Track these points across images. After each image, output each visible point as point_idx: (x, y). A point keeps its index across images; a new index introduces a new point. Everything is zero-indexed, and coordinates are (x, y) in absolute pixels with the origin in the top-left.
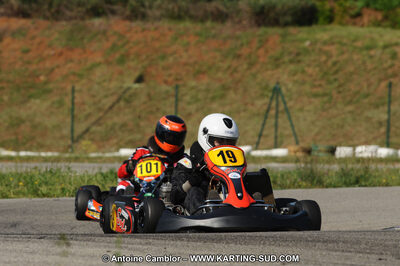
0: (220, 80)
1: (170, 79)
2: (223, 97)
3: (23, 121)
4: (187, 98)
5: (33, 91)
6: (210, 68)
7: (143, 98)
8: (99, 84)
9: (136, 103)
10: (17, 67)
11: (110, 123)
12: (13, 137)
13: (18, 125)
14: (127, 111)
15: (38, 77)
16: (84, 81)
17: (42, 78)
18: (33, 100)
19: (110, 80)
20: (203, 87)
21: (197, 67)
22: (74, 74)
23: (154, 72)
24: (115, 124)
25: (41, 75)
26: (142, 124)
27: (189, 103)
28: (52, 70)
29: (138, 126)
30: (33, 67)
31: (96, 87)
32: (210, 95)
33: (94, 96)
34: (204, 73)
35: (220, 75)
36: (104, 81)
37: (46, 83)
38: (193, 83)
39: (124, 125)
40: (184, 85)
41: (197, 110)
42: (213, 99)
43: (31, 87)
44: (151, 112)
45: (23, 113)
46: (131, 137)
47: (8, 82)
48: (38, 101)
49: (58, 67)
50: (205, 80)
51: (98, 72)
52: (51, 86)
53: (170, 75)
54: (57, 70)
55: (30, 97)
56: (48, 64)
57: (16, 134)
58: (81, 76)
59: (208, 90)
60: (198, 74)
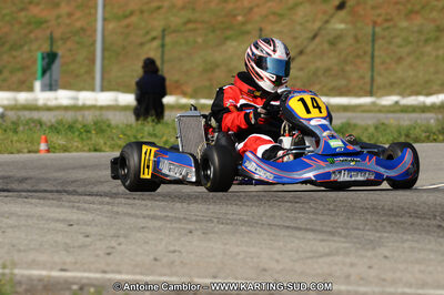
0: (434, 20)
1: (379, 20)
2: (437, 39)
3: (217, 66)
4: (398, 41)
5: (229, 33)
6: (423, 7)
7: (350, 40)
8: (301, 24)
9: (341, 45)
10: (213, 5)
11: (312, 67)
12: (207, 84)
13: (212, 70)
14: (332, 54)
15: (235, 16)
16: (284, 22)
17: (240, 18)
18: (229, 43)
19: (314, 21)
20: (415, 29)
21: (409, 7)
22: (274, 14)
23: (362, 12)
24: (317, 69)
25: (239, 15)
26: (348, 68)
27: (400, 46)
28: (251, 9)
29: (343, 70)
30: (230, 6)
31: (298, 28)
32: (423, 38)
33: (295, 38)
34: (417, 13)
35: (434, 14)
36: (307, 21)
37: (243, 24)
38: (404, 24)
39: (327, 70)
40: (395, 26)
41: (409, 54)
42: (426, 41)
43: (227, 28)
44: (358, 56)
45: (218, 56)
46: (334, 83)
47: (203, 22)
48: (235, 44)
49: (258, 6)
50: (418, 21)
51: (301, 12)
52: (249, 27)
53: (379, 15)
54: (256, 10)
55: (227, 39)
56: (246, 4)
57: (210, 80)
58: (281, 16)
59: (420, 32)
60: (410, 14)
